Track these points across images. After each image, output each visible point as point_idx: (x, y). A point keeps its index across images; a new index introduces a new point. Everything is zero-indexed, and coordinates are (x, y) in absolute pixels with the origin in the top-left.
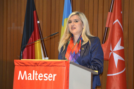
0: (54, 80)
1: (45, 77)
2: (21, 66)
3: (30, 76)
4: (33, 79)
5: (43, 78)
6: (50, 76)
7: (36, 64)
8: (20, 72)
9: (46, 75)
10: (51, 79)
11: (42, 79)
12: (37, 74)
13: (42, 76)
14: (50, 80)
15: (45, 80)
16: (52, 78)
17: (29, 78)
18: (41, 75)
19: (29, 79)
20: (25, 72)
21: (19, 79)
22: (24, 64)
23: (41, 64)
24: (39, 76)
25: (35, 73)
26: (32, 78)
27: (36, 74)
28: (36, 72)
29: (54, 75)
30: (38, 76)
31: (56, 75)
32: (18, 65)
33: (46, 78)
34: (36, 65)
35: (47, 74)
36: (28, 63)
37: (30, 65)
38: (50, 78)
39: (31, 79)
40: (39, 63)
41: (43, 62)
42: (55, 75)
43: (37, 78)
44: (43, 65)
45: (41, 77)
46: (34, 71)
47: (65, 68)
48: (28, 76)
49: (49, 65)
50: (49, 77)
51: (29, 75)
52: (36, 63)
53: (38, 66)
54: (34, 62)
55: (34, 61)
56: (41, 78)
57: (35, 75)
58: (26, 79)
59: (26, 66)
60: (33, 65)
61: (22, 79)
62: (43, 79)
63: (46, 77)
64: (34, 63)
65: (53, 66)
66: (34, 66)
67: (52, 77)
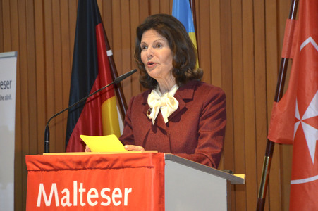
0: (126, 204)
1: (104, 196)
2: (43, 170)
3: (67, 197)
4: (75, 204)
5: (100, 199)
6: (117, 193)
7: (81, 165)
8: (42, 186)
9: (106, 193)
10: (119, 203)
11: (96, 203)
12: (84, 190)
13: (96, 196)
14: (117, 204)
15: (103, 204)
16: (122, 199)
17: (65, 201)
18: (93, 193)
19: (64, 205)
20: (54, 186)
21: (39, 204)
22: (51, 166)
23: (92, 165)
24: (89, 196)
25: (79, 187)
26: (71, 201)
27: (82, 190)
28: (82, 184)
29: (126, 190)
30: (85, 195)
31: (130, 190)
32: (35, 168)
33: (106, 201)
34: (80, 167)
35: (108, 190)
36: (61, 162)
37: (66, 167)
38: (117, 200)
39: (69, 205)
40: (87, 162)
41: (98, 159)
42: (128, 191)
43: (85, 200)
44: (99, 165)
45: (94, 196)
46: (75, 183)
47: (153, 171)
48: (61, 196)
49: (113, 165)
50: (114, 196)
51: (65, 194)
52: (79, 163)
53: (84, 168)
54: (75, 160)
55: (76, 156)
56: (93, 200)
57: (79, 194)
58: (57, 205)
59: (56, 170)
60: (73, 166)
61: (48, 203)
62: (99, 203)
63: (107, 197)
64: (74, 162)
65: (123, 167)
66: (76, 169)
67: (120, 196)
